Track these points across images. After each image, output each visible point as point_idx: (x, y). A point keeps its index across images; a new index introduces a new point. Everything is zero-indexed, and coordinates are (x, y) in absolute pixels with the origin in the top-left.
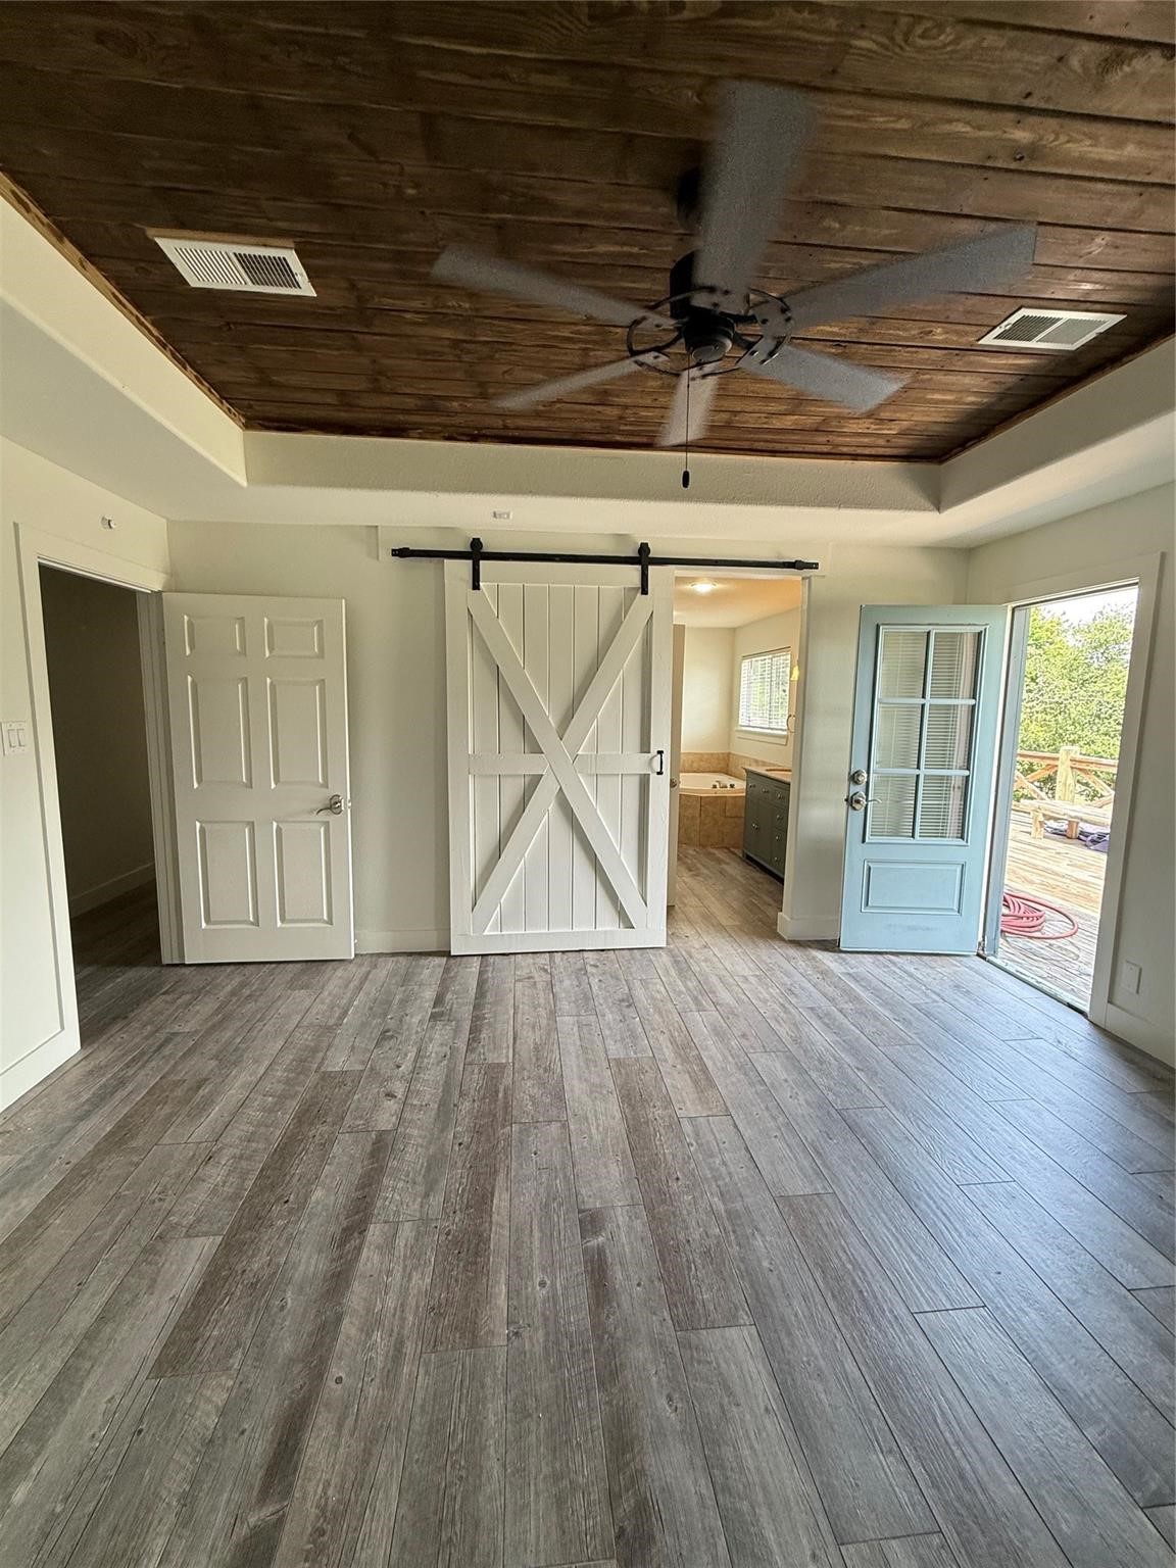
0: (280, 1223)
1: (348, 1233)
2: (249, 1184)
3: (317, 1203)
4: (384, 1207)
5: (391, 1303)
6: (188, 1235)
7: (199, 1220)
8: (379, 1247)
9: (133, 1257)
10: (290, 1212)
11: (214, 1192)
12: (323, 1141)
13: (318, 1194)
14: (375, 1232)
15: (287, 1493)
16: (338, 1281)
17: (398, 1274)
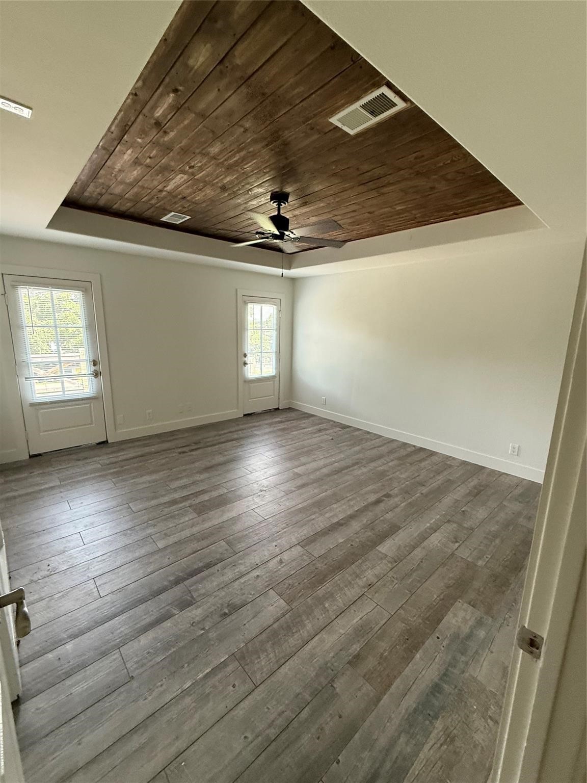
0: (357, 540)
1: (342, 525)
2: (360, 561)
3: (343, 538)
4: (327, 524)
5: (344, 507)
6: (387, 556)
7: (381, 559)
8: (337, 517)
9: (405, 560)
10: (352, 541)
11: (373, 567)
12: (325, 559)
13: (341, 541)
14: (335, 520)
15: (380, 498)
16: (352, 517)
17: (338, 510)
